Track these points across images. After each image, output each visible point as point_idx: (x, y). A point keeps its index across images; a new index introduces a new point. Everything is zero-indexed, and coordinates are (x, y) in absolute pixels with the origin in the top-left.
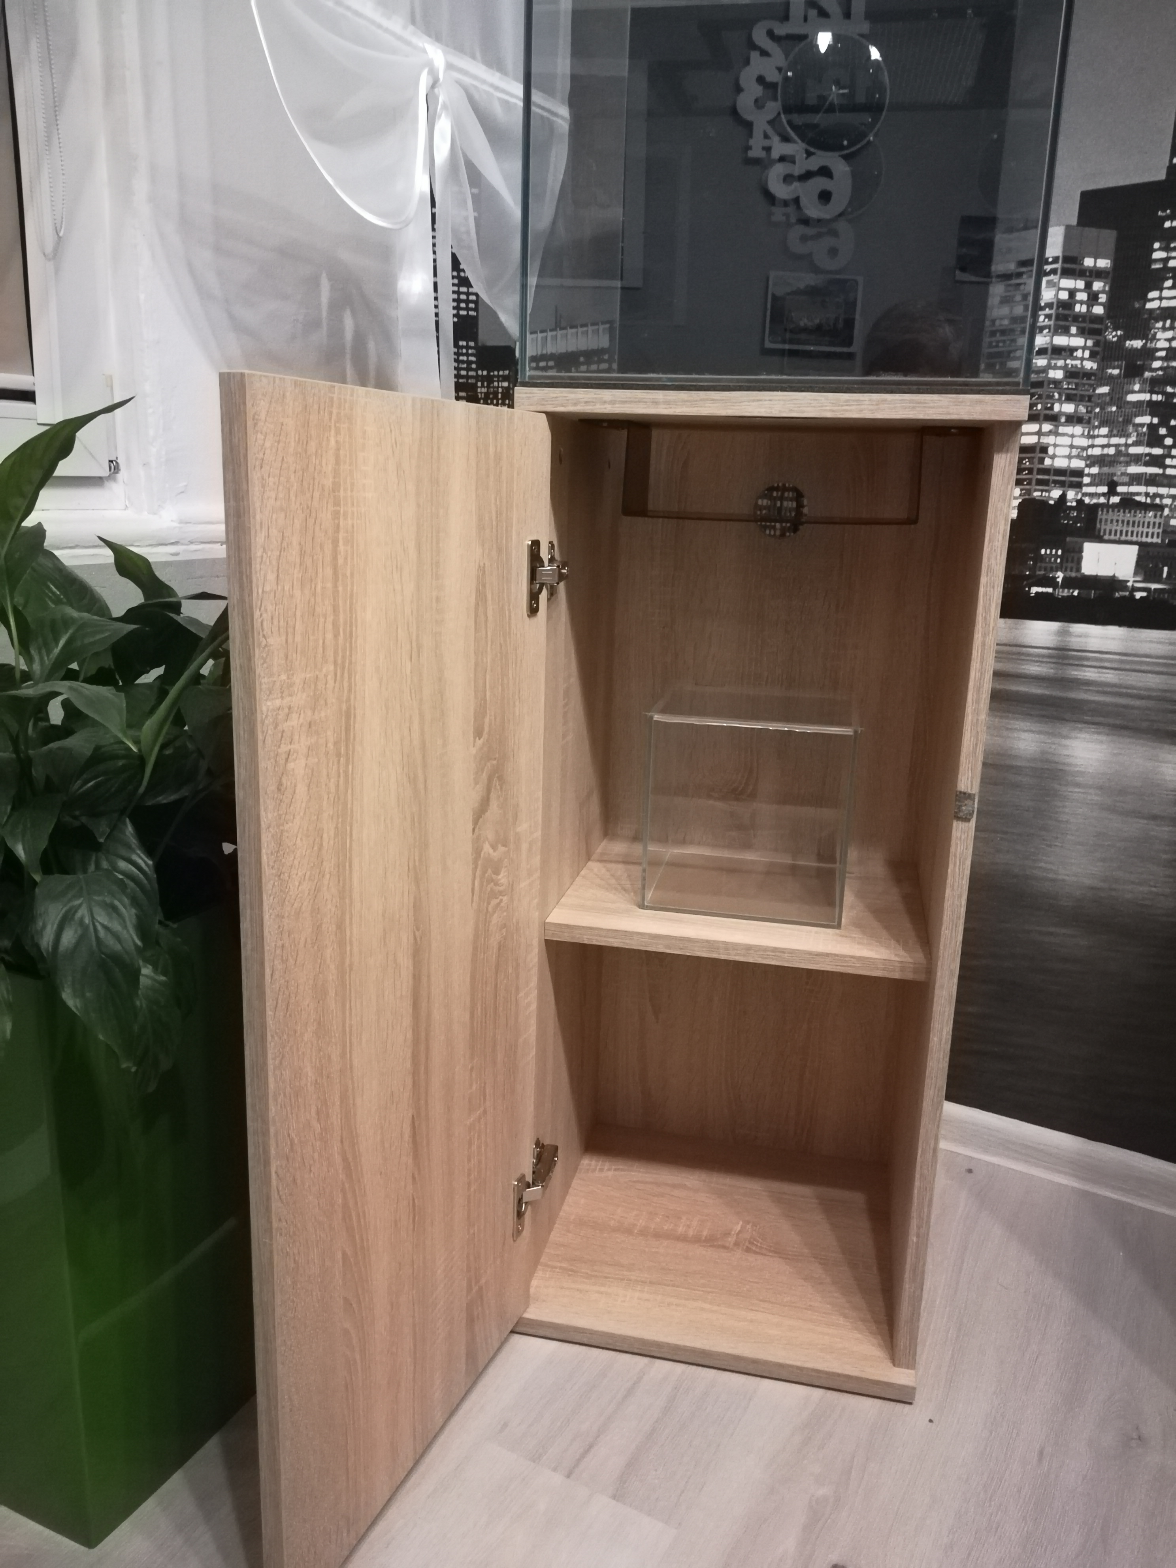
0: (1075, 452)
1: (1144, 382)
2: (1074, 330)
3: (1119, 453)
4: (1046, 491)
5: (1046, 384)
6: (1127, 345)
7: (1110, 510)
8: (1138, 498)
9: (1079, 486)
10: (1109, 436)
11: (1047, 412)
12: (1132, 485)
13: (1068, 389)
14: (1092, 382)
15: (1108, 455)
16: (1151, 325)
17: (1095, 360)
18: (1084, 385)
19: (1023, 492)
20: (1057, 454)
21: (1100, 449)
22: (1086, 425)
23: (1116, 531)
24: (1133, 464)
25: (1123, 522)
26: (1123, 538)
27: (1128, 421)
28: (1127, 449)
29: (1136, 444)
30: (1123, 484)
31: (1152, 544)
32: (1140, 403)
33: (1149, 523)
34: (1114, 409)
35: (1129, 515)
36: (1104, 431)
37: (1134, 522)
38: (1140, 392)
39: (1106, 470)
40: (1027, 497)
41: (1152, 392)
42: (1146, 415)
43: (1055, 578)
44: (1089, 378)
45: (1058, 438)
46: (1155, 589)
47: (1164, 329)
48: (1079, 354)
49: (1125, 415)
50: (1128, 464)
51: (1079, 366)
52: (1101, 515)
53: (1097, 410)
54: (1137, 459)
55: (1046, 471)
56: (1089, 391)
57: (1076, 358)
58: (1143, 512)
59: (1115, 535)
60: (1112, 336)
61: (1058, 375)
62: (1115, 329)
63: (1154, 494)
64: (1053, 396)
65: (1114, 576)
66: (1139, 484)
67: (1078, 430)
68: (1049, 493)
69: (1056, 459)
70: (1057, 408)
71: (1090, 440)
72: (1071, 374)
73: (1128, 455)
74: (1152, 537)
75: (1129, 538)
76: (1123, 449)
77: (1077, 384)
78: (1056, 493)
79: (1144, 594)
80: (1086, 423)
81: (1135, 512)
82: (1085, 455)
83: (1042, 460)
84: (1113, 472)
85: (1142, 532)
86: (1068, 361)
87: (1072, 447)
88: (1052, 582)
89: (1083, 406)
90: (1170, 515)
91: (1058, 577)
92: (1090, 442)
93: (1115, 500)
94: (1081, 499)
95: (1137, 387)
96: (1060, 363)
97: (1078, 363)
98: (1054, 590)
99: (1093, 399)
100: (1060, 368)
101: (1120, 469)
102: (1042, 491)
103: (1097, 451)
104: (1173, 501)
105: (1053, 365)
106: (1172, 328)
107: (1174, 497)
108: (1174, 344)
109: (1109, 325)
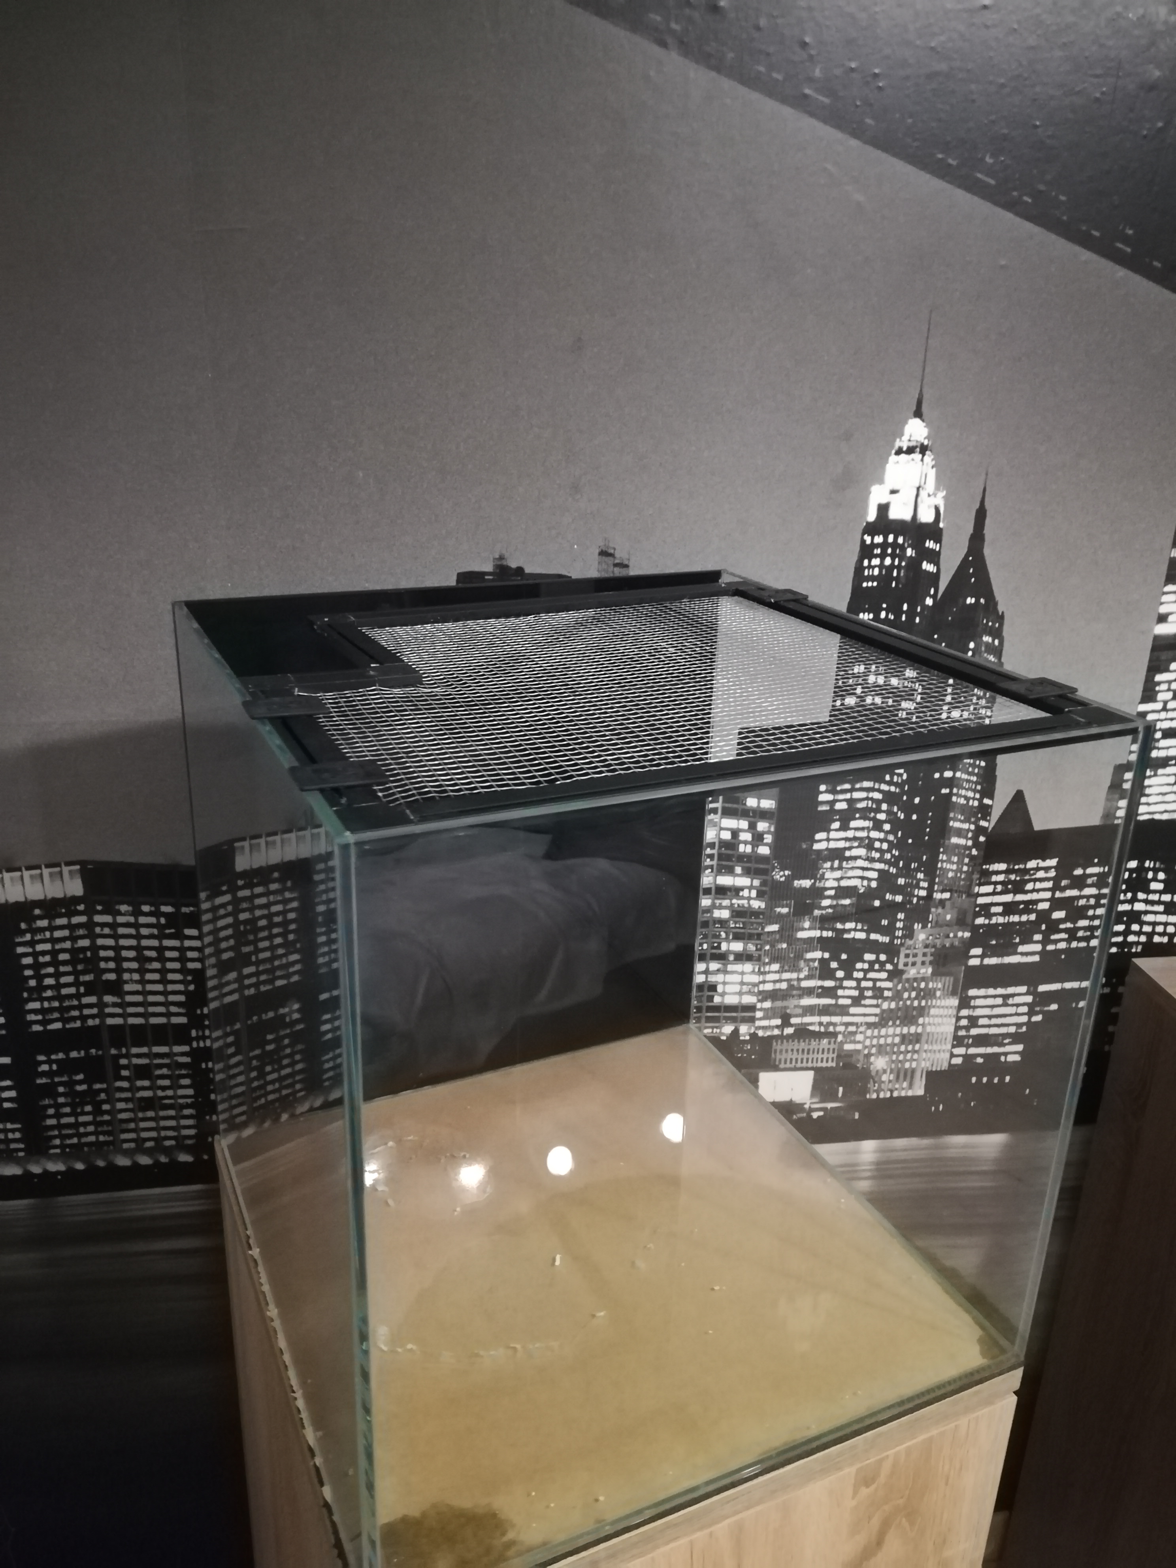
0: (745, 988)
1: (814, 919)
2: (738, 870)
3: (791, 987)
4: (717, 1027)
5: (711, 923)
6: (795, 885)
7: (785, 1041)
8: (811, 1028)
9: (752, 1020)
10: (781, 971)
11: (714, 951)
12: (806, 1016)
13: (736, 928)
14: (760, 921)
15: (780, 990)
16: (819, 866)
17: (763, 899)
18: (752, 924)
20: (727, 991)
21: (772, 984)
22: (757, 963)
23: (791, 1059)
24: (805, 997)
25: (798, 1050)
26: (799, 1065)
27: (799, 956)
28: (799, 984)
29: (807, 978)
30: (797, 1016)
31: (827, 1067)
32: (811, 939)
33: (823, 1050)
34: (785, 946)
35: (803, 1044)
36: (775, 967)
37: (809, 1050)
38: (809, 929)
39: (779, 1004)
41: (822, 929)
42: (817, 950)
44: (757, 917)
45: (727, 976)
46: (831, 1108)
47: (832, 869)
48: (746, 893)
49: (795, 952)
50: (800, 997)
51: (746, 905)
52: (776, 1046)
53: (767, 947)
54: (810, 992)
55: (717, 1008)
56: (758, 929)
57: (743, 898)
58: (817, 1040)
59: (791, 1063)
60: (780, 876)
61: (725, 914)
62: (782, 869)
63: (827, 1023)
64: (720, 935)
65: (792, 1100)
66: (812, 1015)
67: (748, 967)
68: (720, 1029)
69: (726, 997)
70: (724, 946)
71: (761, 976)
72: (738, 913)
73: (800, 988)
74: (827, 1061)
75: (804, 1065)
76: (795, 983)
77: (744, 923)
78: (728, 1029)
79: (821, 1113)
80: (754, 961)
81: (810, 1041)
82: (756, 991)
83: (711, 998)
84: (787, 1005)
85: (817, 1059)
86: (734, 901)
87: (742, 983)
89: (753, 944)
90: (844, 1041)
92: (761, 978)
93: (789, 1031)
94: (754, 1032)
95: (807, 924)
96: (726, 903)
97: (745, 902)
99: (762, 937)
100: (725, 908)
101: (792, 1003)
102: (713, 1028)
103: (769, 987)
104: (846, 1028)
105: (717, 905)
106: (840, 868)
107: (847, 1025)
108: (844, 883)
109: (776, 865)
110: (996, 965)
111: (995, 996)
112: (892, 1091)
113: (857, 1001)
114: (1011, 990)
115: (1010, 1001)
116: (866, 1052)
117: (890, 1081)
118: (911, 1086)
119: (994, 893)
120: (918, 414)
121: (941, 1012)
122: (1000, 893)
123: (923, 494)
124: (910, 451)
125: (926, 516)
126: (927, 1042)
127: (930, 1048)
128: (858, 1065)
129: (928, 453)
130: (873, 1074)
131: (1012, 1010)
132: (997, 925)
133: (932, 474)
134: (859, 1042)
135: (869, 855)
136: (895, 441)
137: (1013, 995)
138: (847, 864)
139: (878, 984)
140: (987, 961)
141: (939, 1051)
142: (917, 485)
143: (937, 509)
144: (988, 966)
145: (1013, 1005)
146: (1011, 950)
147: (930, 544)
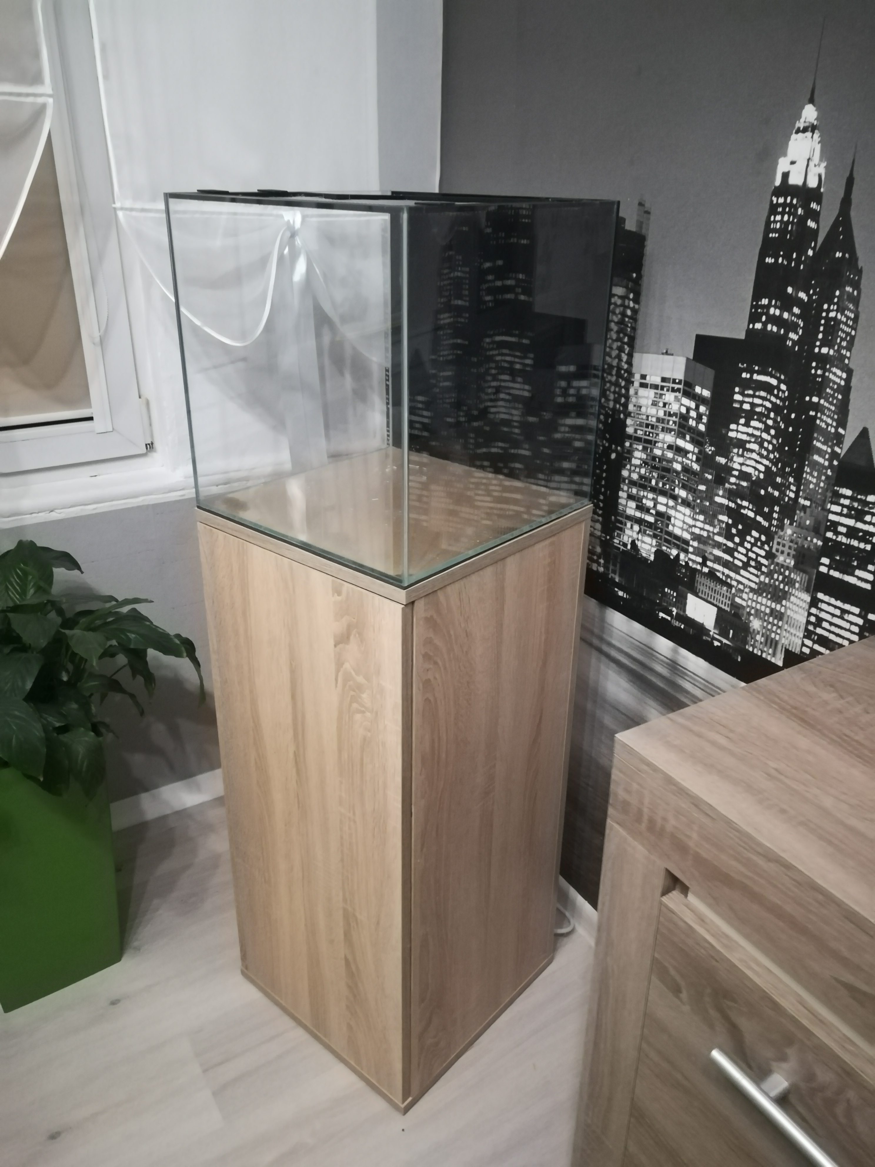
0: (685, 526)
1: (725, 490)
2: (688, 437)
3: (709, 537)
4: (670, 548)
5: (672, 471)
6: (717, 459)
7: (703, 577)
8: (718, 574)
9: (686, 551)
10: (704, 522)
12: (715, 563)
13: (683, 479)
14: (696, 480)
15: (703, 536)
16: (731, 450)
17: (699, 463)
18: (692, 480)
19: (658, 544)
20: (676, 524)
21: (699, 530)
22: (692, 510)
23: (705, 593)
24: (716, 548)
25: (709, 587)
26: (709, 599)
27: (715, 516)
28: (714, 536)
29: (719, 534)
30: (711, 561)
31: (724, 609)
32: (721, 505)
33: (723, 595)
34: (708, 504)
35: (712, 584)
36: (701, 518)
37: (715, 590)
38: (722, 497)
39: (702, 546)
40: (659, 548)
41: (729, 500)
42: (725, 515)
43: (672, 611)
44: (695, 477)
45: (677, 513)
46: (725, 643)
47: (738, 455)
48: (690, 456)
49: (713, 510)
50: (714, 547)
51: (690, 465)
52: (699, 578)
53: (698, 501)
54: (718, 545)
55: (670, 534)
56: (695, 485)
57: (688, 459)
58: (721, 585)
59: (705, 595)
60: (709, 449)
61: (678, 467)
62: (711, 445)
63: (727, 575)
64: (675, 482)
65: (703, 624)
66: (719, 564)
67: (687, 511)
68: (671, 550)
69: (675, 528)
70: (677, 491)
71: (694, 521)
72: (686, 469)
73: (714, 540)
74: (725, 605)
75: (712, 600)
76: (711, 535)
77: (688, 478)
78: (674, 552)
79: (719, 644)
80: (691, 508)
81: (716, 583)
82: (690, 531)
83: (668, 526)
84: (706, 549)
85: (720, 600)
86: (684, 460)
88: (669, 613)
89: (691, 495)
90: (736, 594)
91: (674, 611)
92: (694, 523)
93: (706, 570)
94: (687, 561)
95: (721, 493)
96: (680, 459)
97: (689, 462)
98: (671, 619)
99: (696, 492)
100: (679, 463)
101: (709, 549)
102: (667, 547)
103: (697, 531)
104: (738, 585)
105: (676, 459)
106: (742, 456)
107: (739, 582)
108: (745, 469)
109: (707, 440)
110: (838, 579)
111: (836, 607)
112: (762, 652)
113: (746, 566)
114: (847, 607)
115: (846, 616)
116: (748, 610)
117: (761, 643)
118: (774, 655)
119: (840, 514)
120: (811, 101)
121: (798, 602)
122: (847, 516)
123: (811, 164)
124: (805, 130)
125: (813, 183)
126: (787, 623)
127: (789, 629)
128: (743, 619)
129: (816, 131)
130: (751, 630)
131: (847, 625)
132: (841, 543)
133: (818, 148)
134: (744, 600)
135: (760, 451)
136: (795, 123)
137: (849, 612)
138: (747, 454)
139: (759, 559)
140: (832, 573)
141: (795, 635)
142: (808, 157)
143: (820, 176)
144: (832, 577)
145: (848, 621)
146: (850, 570)
147: (814, 205)
